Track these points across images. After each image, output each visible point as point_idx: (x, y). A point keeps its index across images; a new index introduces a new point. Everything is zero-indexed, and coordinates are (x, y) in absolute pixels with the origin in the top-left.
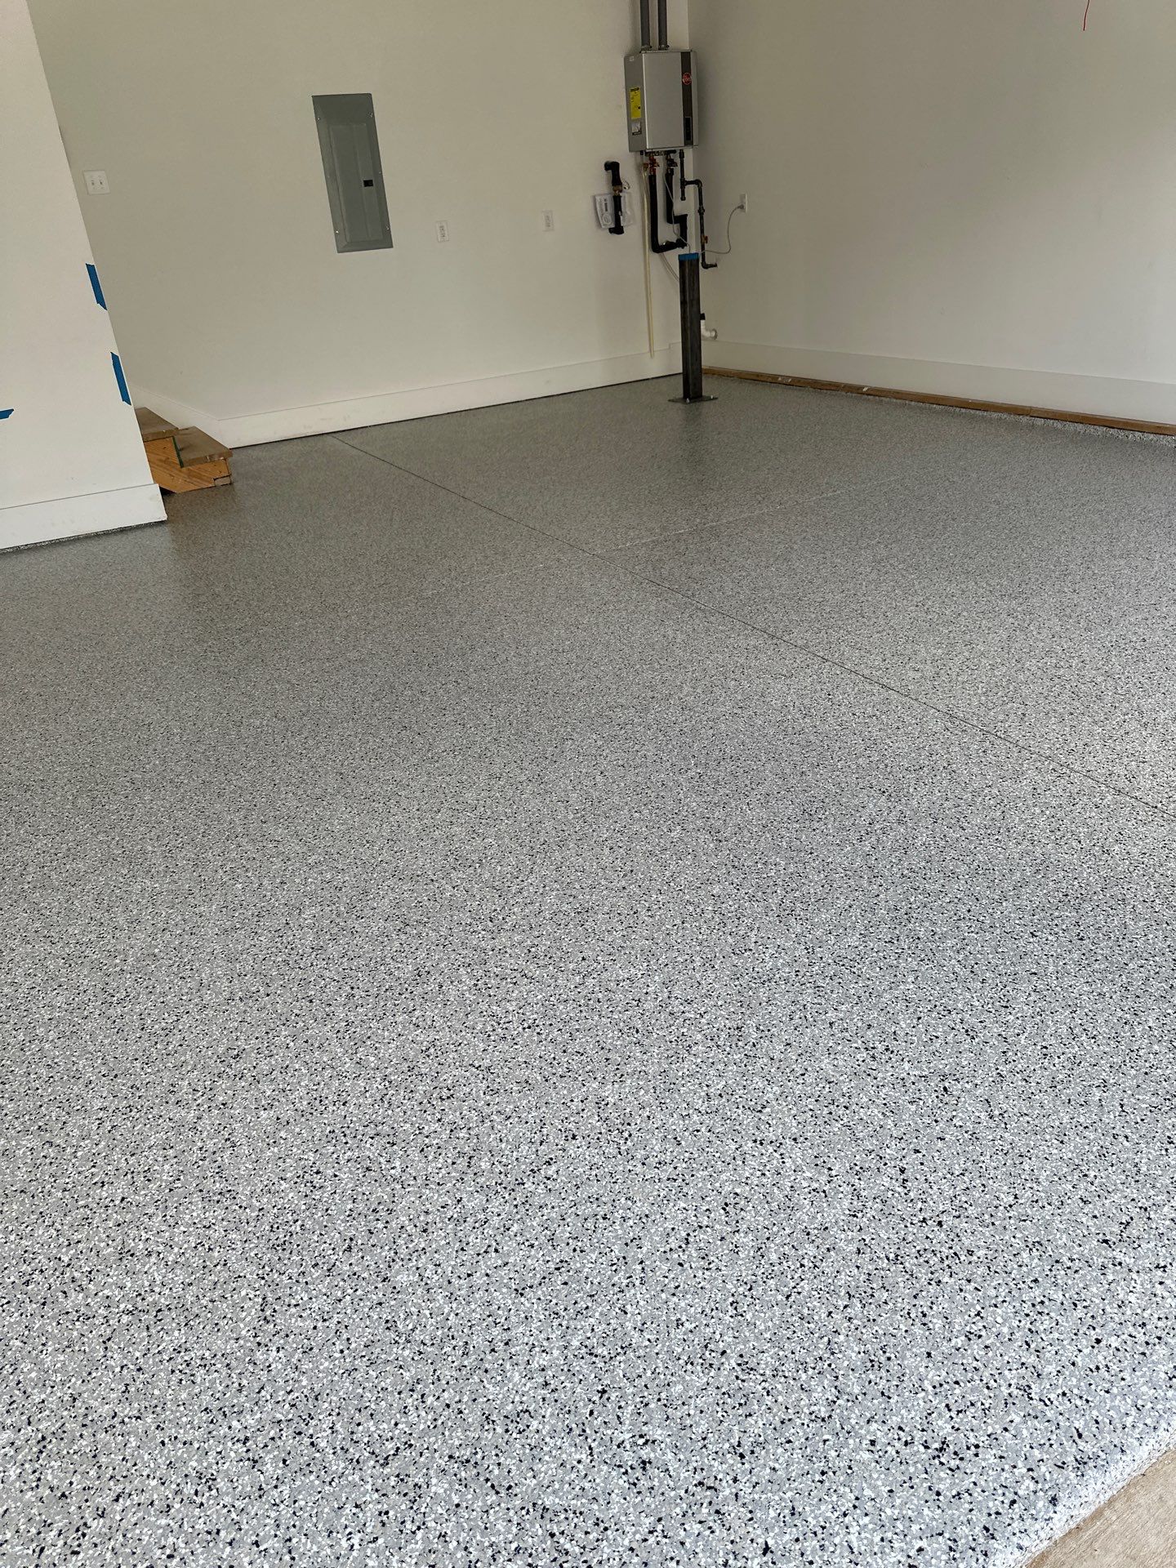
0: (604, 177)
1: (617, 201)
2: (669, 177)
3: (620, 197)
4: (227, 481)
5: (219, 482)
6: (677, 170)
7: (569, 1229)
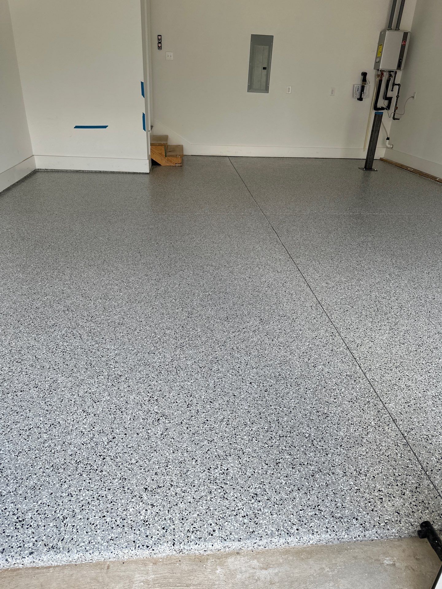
0: (361, 77)
1: (363, 88)
2: (388, 81)
3: (364, 86)
4: (180, 165)
5: (177, 165)
6: (392, 79)
7: (5, 411)
